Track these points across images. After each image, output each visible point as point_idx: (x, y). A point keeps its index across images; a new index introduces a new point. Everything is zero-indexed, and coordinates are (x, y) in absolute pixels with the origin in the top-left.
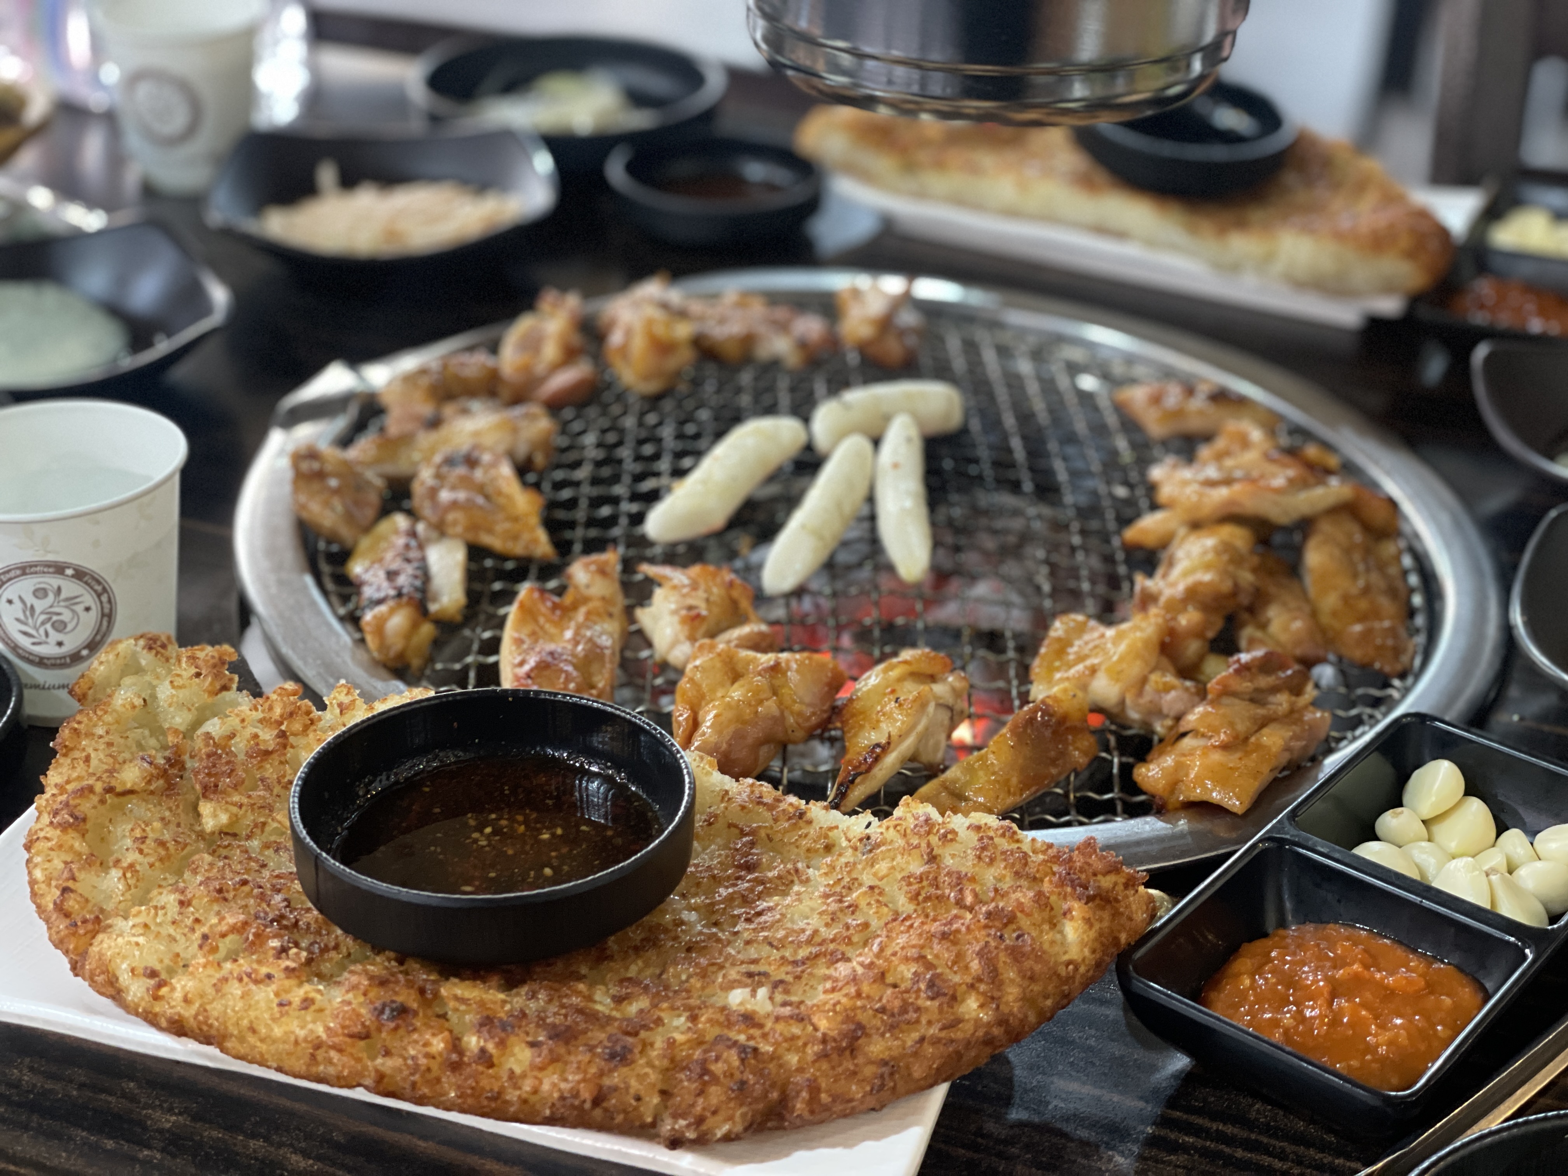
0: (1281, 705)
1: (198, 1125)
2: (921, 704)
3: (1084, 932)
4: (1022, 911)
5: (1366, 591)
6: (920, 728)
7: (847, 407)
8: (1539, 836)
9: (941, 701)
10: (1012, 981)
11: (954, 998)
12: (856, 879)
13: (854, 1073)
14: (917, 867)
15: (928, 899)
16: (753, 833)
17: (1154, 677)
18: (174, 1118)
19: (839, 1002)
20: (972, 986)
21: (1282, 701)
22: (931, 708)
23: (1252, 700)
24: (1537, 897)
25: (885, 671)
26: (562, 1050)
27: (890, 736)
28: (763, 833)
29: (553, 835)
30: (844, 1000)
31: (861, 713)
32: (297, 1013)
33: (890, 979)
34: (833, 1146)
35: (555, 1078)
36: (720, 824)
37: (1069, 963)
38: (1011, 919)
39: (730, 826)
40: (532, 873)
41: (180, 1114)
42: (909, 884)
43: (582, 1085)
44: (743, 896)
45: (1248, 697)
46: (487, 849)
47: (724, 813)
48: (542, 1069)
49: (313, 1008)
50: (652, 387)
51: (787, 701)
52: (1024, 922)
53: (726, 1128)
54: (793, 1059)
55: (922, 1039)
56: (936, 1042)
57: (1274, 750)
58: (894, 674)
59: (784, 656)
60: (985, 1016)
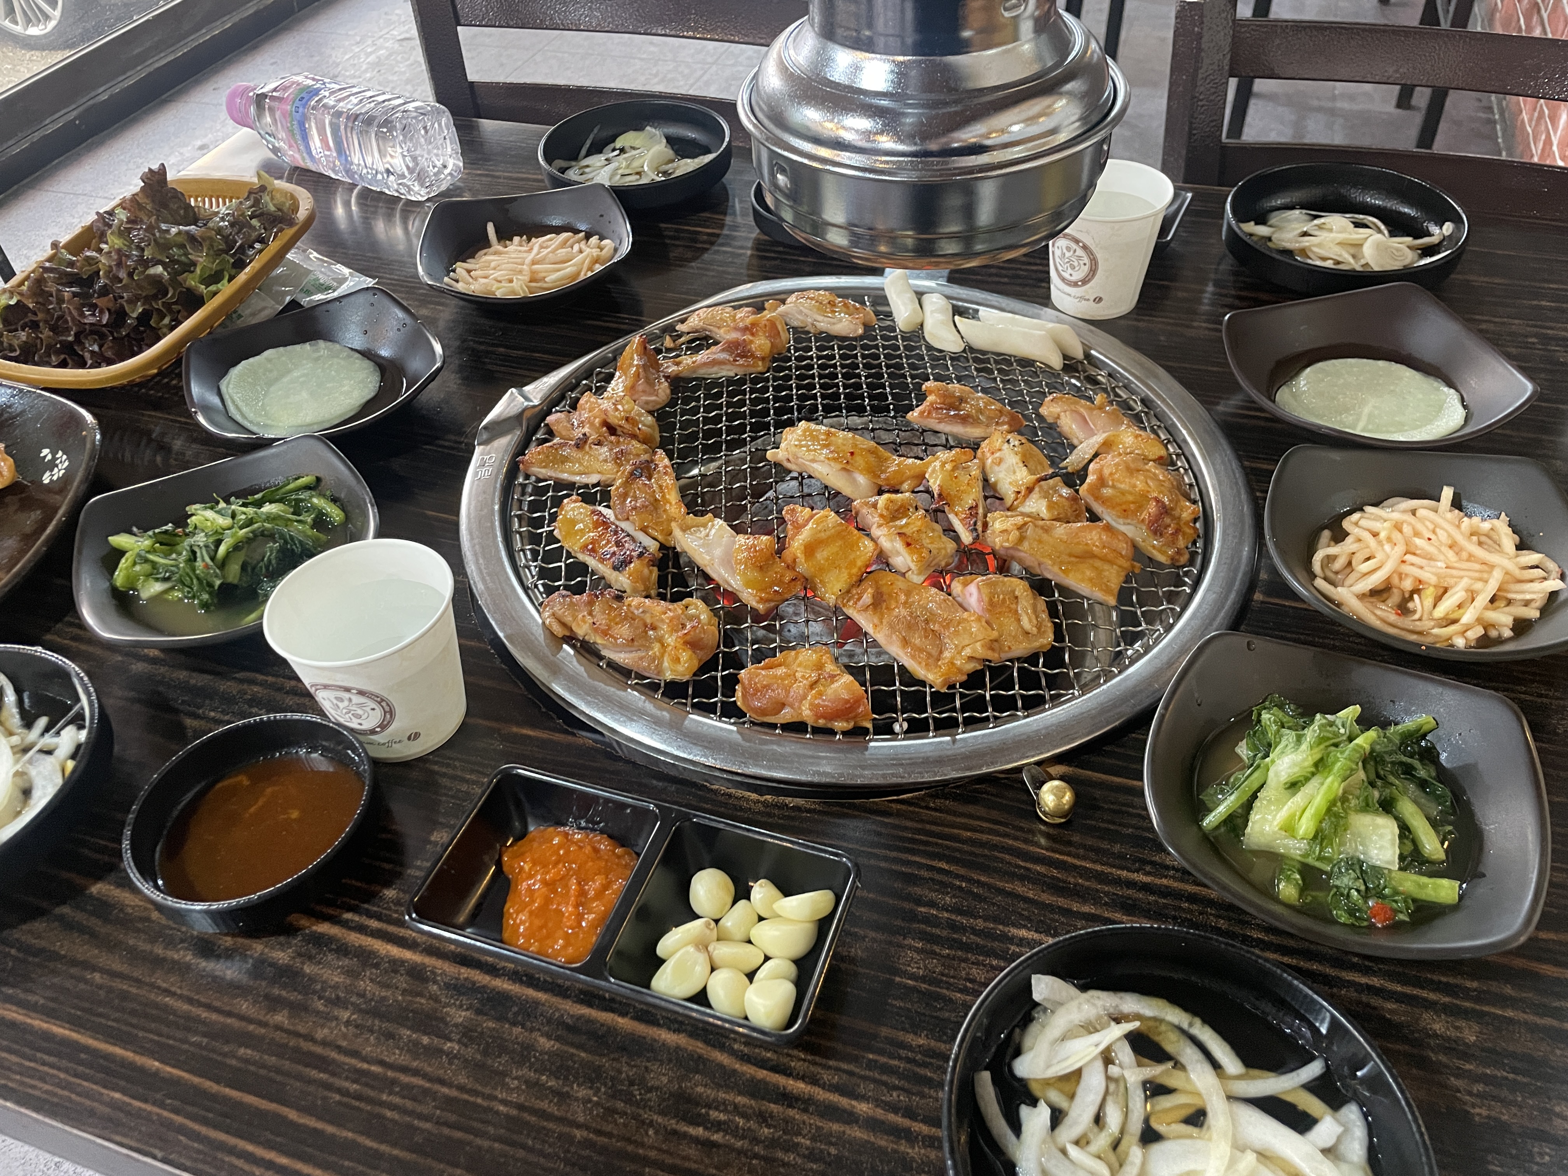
1: (479, 1018)
18: (463, 1014)
41: (467, 1009)
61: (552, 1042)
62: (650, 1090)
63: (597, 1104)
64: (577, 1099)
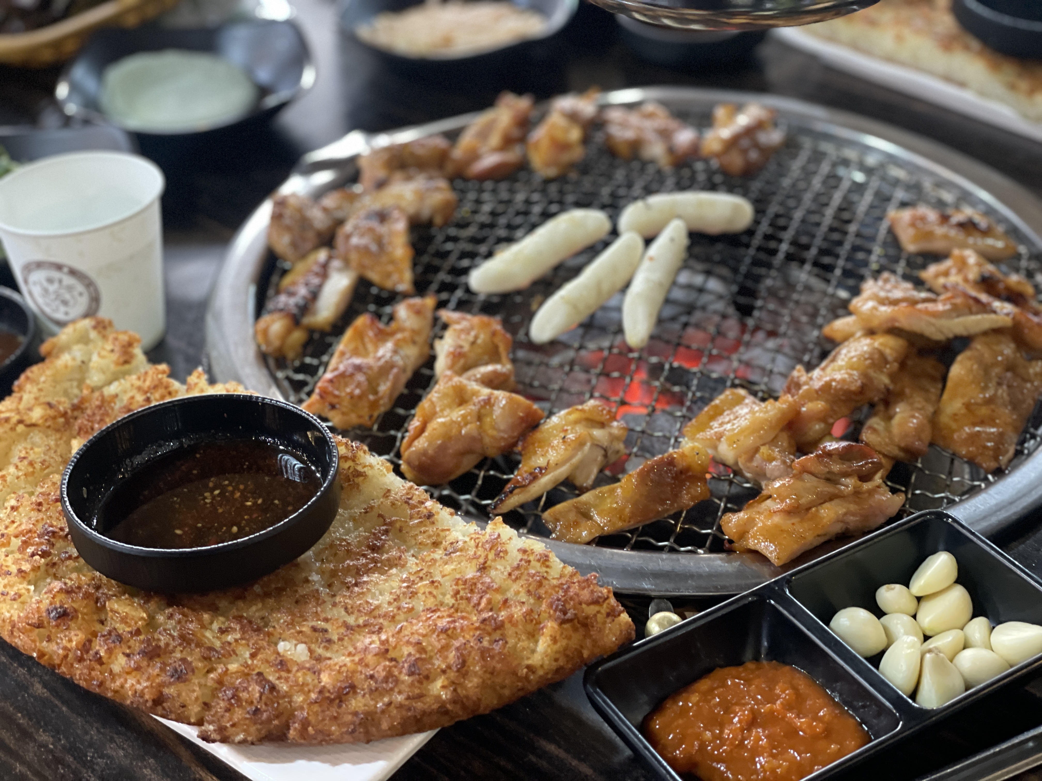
0: (847, 486)
2: (580, 444)
3: (549, 646)
4: (510, 622)
5: (989, 401)
6: (575, 460)
7: (648, 207)
8: (999, 628)
9: (596, 442)
10: (476, 673)
11: (427, 678)
12: (431, 573)
13: (335, 718)
14: (471, 573)
15: (462, 598)
16: (391, 524)
17: (763, 449)
19: (345, 665)
20: (444, 672)
21: (849, 484)
22: (587, 448)
23: (828, 480)
24: (963, 676)
25: (569, 414)
26: (144, 663)
27: (548, 463)
28: (398, 525)
29: (255, 504)
30: (349, 664)
31: (539, 442)
32: (10, 602)
33: (391, 654)
34: (324, 761)
35: (134, 682)
36: (375, 513)
37: (528, 667)
38: (500, 626)
39: (380, 516)
40: (225, 528)
42: (457, 584)
43: (146, 690)
44: (357, 569)
45: (823, 477)
46: (208, 505)
47: (379, 505)
48: (128, 673)
49: (20, 600)
50: (551, 172)
51: (487, 427)
52: (510, 630)
53: (241, 737)
54: (299, 699)
55: (390, 704)
56: (400, 706)
57: (825, 521)
58: (573, 417)
59: (496, 393)
60: (444, 695)
61: (45, 690)
62: (102, 756)
63: (51, 751)
64: (35, 740)
